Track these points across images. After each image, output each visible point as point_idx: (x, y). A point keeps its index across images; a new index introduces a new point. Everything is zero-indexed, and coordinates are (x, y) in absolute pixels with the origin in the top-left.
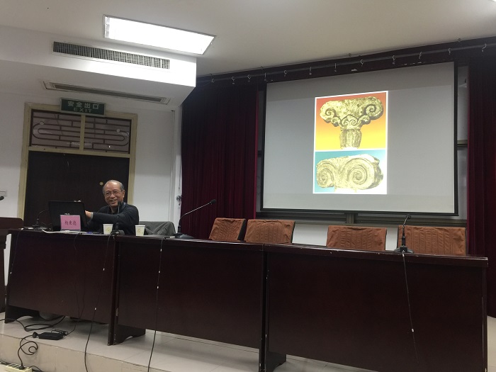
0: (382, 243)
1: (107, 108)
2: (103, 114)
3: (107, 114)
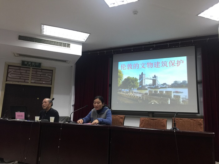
0: (165, 126)
1: (42, 65)
2: (40, 67)
3: (42, 68)
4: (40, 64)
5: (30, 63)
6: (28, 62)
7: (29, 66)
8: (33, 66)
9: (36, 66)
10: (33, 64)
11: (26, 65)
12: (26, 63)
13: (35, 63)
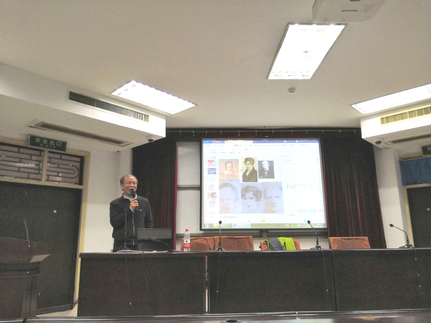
1: (68, 146)
2: (64, 150)
3: (67, 152)
4: (64, 144)
5: (45, 142)
6: (42, 139)
7: (44, 146)
8: (52, 148)
9: (57, 148)
10: (52, 143)
11: (38, 145)
12: (38, 140)
13: (56, 141)
